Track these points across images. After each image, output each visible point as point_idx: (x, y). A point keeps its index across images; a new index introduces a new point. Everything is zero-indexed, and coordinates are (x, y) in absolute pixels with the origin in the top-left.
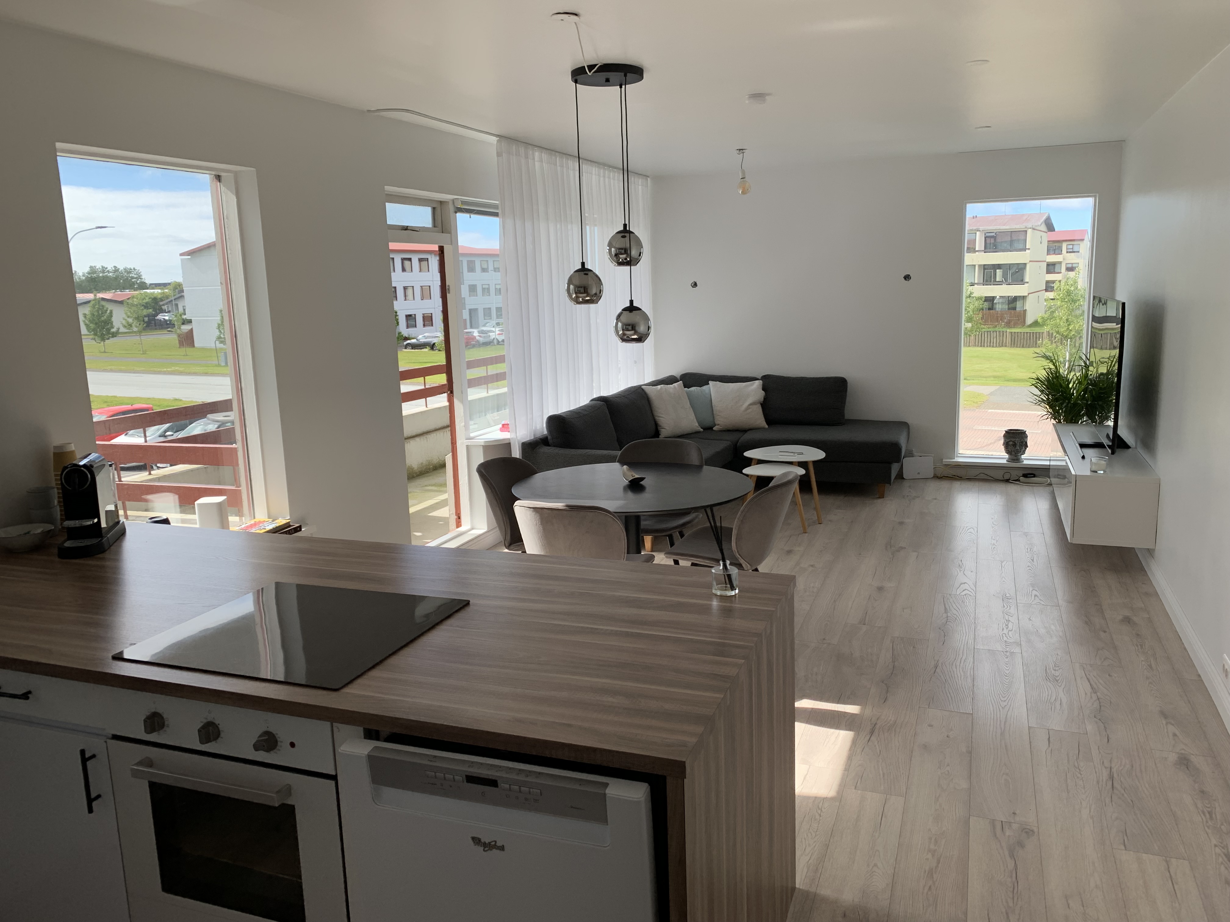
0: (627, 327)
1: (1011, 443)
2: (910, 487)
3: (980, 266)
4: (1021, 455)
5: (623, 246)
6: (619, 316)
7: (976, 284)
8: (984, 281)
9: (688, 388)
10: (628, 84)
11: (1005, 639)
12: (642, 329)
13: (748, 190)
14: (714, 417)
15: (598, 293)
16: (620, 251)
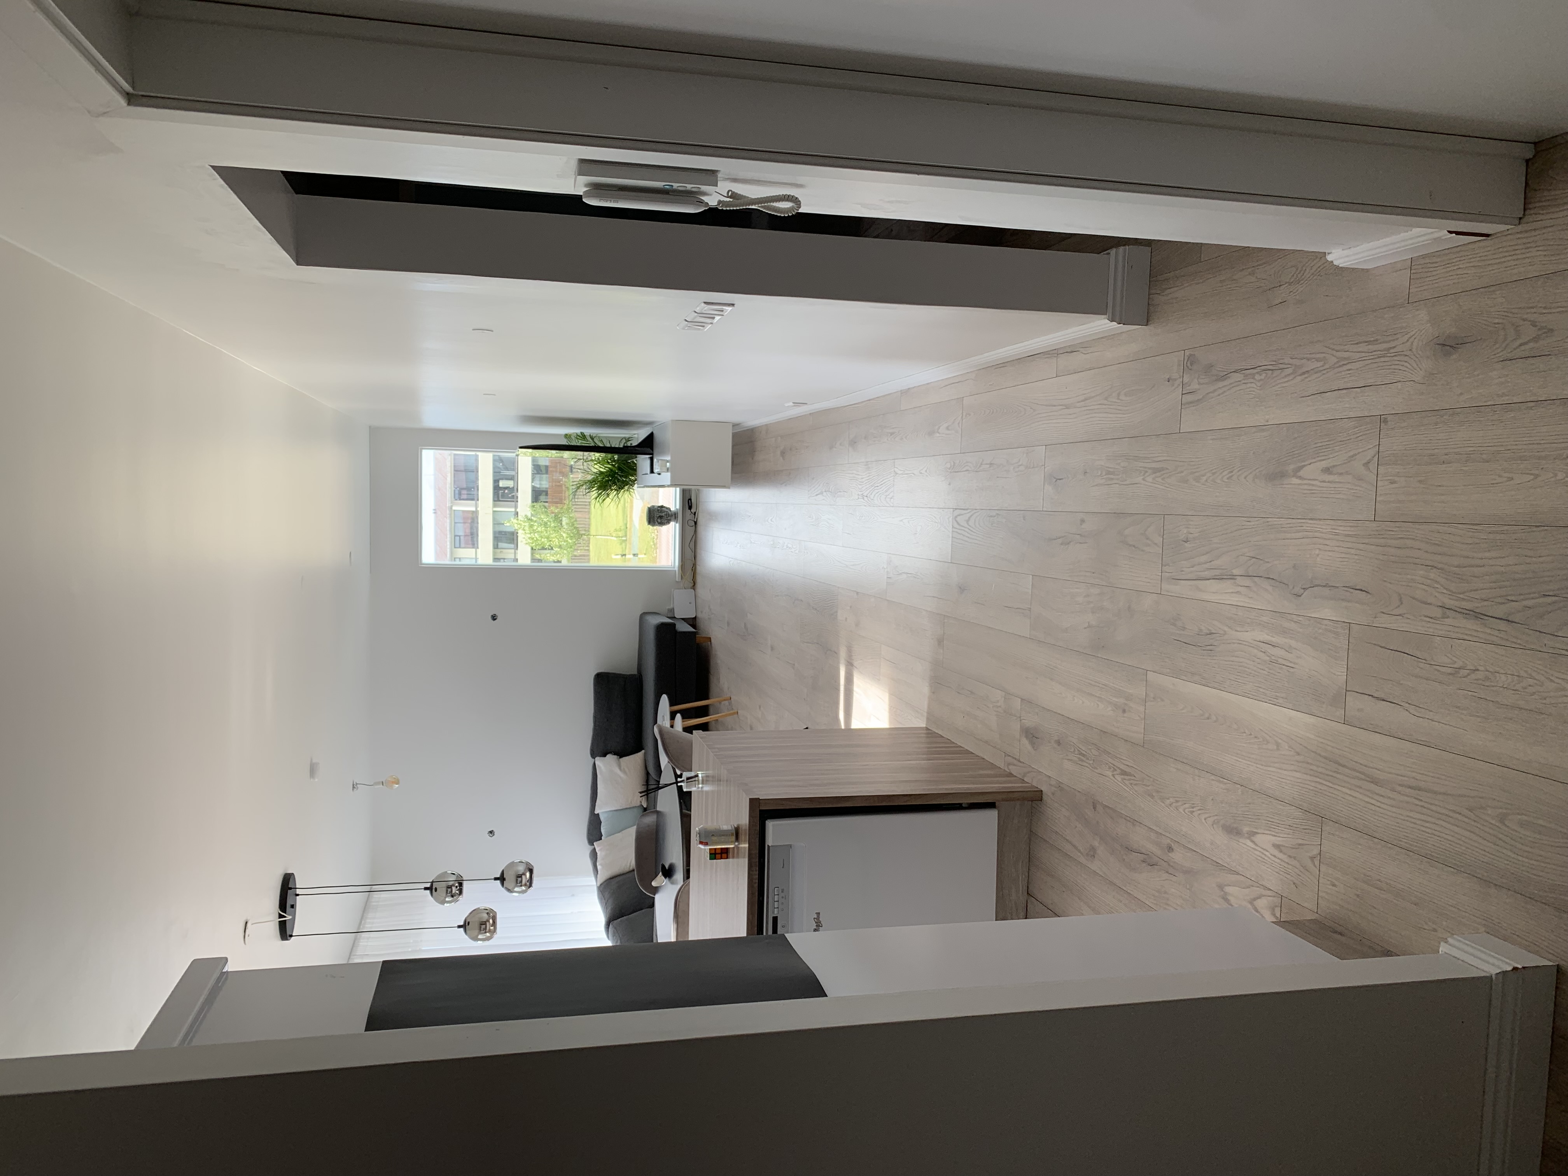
0: (518, 882)
1: (659, 520)
2: (702, 612)
3: (494, 506)
4: (670, 511)
5: (445, 889)
6: (509, 890)
7: (516, 510)
8: (513, 501)
9: (602, 836)
10: (295, 885)
11: (797, 552)
12: (521, 869)
13: (395, 778)
14: (633, 807)
15: (487, 911)
16: (448, 892)
